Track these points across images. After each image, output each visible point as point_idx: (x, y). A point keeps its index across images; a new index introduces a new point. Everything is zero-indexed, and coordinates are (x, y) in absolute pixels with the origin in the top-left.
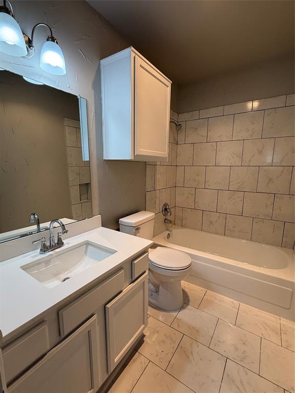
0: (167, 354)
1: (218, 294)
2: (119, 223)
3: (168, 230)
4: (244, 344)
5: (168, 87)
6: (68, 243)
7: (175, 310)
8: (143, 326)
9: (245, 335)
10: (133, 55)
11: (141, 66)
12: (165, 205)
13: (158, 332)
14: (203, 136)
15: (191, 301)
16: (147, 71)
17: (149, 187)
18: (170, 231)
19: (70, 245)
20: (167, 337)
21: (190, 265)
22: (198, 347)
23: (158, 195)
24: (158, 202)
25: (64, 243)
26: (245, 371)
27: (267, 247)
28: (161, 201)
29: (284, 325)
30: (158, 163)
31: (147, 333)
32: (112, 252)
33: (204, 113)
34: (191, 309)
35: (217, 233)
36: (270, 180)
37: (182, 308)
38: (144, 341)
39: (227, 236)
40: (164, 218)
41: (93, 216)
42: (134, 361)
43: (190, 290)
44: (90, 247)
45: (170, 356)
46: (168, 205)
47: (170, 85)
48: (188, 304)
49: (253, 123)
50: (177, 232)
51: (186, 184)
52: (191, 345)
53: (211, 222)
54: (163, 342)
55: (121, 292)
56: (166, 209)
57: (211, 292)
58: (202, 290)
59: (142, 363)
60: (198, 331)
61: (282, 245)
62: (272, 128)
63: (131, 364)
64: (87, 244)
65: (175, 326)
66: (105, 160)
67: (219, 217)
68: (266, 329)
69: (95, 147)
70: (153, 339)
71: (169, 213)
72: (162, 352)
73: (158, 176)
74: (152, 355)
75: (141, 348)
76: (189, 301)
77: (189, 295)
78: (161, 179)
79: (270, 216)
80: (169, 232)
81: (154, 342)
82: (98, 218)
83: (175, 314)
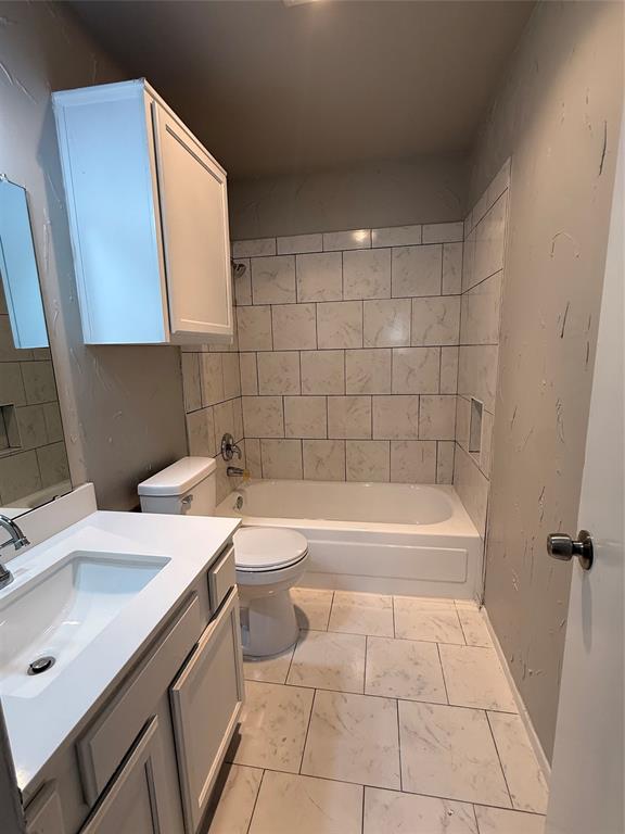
0: (294, 741)
1: (355, 593)
2: (139, 493)
3: (235, 490)
4: (416, 664)
5: (221, 182)
6: (21, 571)
7: (286, 650)
8: (238, 705)
9: (413, 647)
10: (148, 100)
11: (168, 129)
12: (226, 437)
13: (264, 706)
14: (287, 290)
15: (311, 623)
16: (180, 141)
17: (190, 402)
18: (241, 491)
19: (32, 574)
20: (285, 709)
21: (306, 552)
22: (346, 701)
23: (210, 418)
24: (211, 435)
25: (12, 572)
26: (428, 708)
27: (418, 488)
28: (217, 430)
29: (462, 610)
30: (204, 349)
31: (243, 719)
32: (159, 563)
33: (285, 245)
34: (317, 636)
35: (331, 479)
36: (411, 371)
37: (299, 639)
38: (240, 736)
39: (351, 481)
40: (225, 465)
41: (73, 488)
42: (230, 788)
43: (305, 601)
44: (84, 567)
45: (301, 742)
46: (231, 437)
47: (224, 180)
48: (307, 630)
49: (375, 271)
50: (255, 491)
51: (263, 389)
52: (333, 703)
53: (320, 461)
54: (280, 720)
55: (195, 647)
56: (228, 447)
57: (342, 592)
58: (325, 594)
59: (248, 782)
60: (338, 672)
61: (437, 481)
62: (405, 280)
63: (226, 796)
64: (77, 559)
65: (295, 680)
66: (88, 346)
67: (333, 448)
68: (440, 626)
69: (61, 314)
70: (259, 724)
71: (235, 454)
72: (284, 740)
73: (207, 377)
74: (264, 756)
75: (237, 755)
76: (306, 622)
77: (305, 611)
78: (213, 381)
79: (414, 435)
80: (239, 495)
81: (262, 729)
82: (86, 491)
83: (287, 657)
